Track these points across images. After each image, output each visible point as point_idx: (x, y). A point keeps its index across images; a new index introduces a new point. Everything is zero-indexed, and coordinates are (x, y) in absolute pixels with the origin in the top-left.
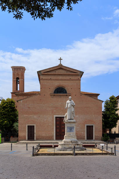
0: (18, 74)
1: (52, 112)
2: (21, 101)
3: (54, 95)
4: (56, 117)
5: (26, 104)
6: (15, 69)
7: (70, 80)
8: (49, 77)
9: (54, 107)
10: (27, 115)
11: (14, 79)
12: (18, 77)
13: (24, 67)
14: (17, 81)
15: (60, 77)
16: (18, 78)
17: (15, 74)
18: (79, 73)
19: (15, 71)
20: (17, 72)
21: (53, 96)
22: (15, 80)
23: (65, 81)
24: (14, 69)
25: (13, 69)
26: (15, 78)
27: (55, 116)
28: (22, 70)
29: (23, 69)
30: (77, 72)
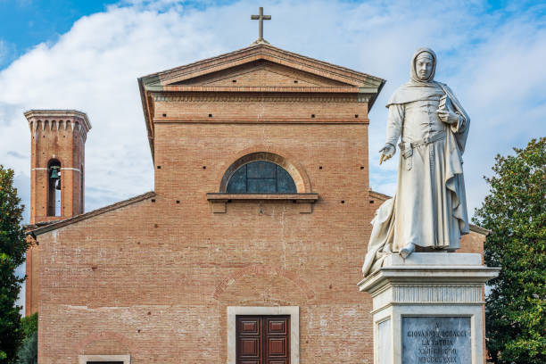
0: (56, 146)
1: (219, 291)
2: (55, 234)
3: (230, 201)
4: (239, 317)
5: (78, 250)
6: (42, 121)
7: (312, 122)
8: (202, 109)
9: (230, 265)
10: (85, 308)
11: (38, 165)
12: (54, 156)
13: (84, 115)
14: (50, 173)
15: (262, 110)
16: (55, 163)
17: (44, 143)
18: (360, 87)
19: (43, 133)
20: (51, 136)
21: (220, 208)
22: (44, 169)
23: (285, 128)
24: (39, 122)
25: (34, 120)
26: (44, 161)
27: (233, 311)
28: (73, 125)
29: (77, 123)
30: (349, 81)
